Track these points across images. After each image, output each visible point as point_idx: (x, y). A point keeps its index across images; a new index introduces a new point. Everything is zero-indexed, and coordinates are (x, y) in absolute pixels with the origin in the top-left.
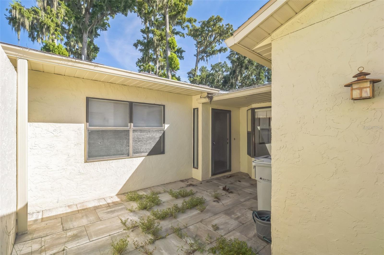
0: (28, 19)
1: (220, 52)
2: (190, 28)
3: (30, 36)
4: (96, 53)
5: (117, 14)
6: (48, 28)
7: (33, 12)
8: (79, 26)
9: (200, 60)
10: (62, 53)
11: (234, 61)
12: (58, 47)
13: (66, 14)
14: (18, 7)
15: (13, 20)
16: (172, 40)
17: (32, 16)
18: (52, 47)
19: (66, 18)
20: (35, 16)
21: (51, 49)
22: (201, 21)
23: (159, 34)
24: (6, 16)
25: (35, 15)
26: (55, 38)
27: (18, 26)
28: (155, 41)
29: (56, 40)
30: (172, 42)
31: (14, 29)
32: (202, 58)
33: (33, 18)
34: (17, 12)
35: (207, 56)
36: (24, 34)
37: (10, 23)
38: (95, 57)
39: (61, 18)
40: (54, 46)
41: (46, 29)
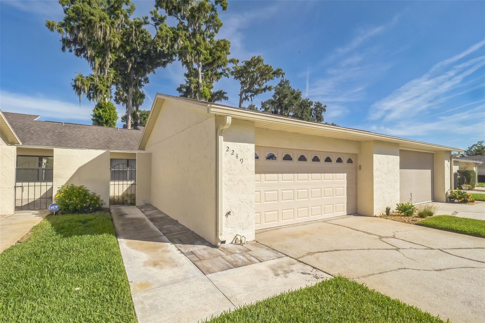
0: (87, 86)
1: (265, 91)
2: (231, 70)
3: (87, 97)
4: (143, 99)
5: (157, 68)
6: (101, 91)
7: (90, 80)
8: (126, 81)
9: (244, 100)
10: (111, 109)
11: (274, 101)
12: (108, 104)
13: (115, 78)
14: (80, 78)
15: (76, 87)
16: (204, 90)
17: (89, 83)
18: (104, 104)
19: (114, 81)
20: (91, 83)
21: (103, 106)
22: (244, 61)
23: (196, 82)
24: (72, 84)
25: (92, 81)
26: (106, 97)
27: (80, 91)
28: (193, 88)
29: (107, 98)
30: (204, 92)
31: (77, 93)
32: (246, 98)
33: (90, 84)
34: (80, 82)
35: (251, 96)
36: (84, 96)
37: (74, 89)
38: (142, 102)
39: (110, 81)
40: (105, 104)
41: (99, 93)
